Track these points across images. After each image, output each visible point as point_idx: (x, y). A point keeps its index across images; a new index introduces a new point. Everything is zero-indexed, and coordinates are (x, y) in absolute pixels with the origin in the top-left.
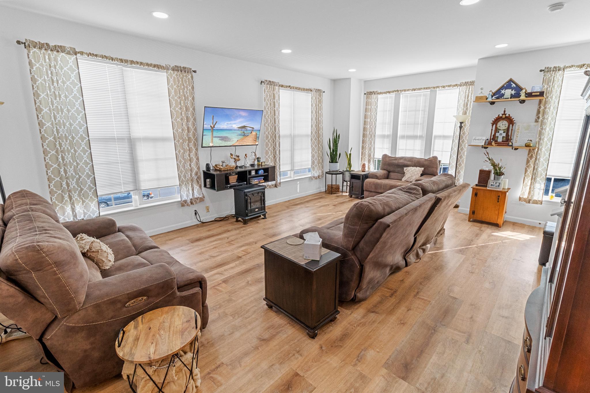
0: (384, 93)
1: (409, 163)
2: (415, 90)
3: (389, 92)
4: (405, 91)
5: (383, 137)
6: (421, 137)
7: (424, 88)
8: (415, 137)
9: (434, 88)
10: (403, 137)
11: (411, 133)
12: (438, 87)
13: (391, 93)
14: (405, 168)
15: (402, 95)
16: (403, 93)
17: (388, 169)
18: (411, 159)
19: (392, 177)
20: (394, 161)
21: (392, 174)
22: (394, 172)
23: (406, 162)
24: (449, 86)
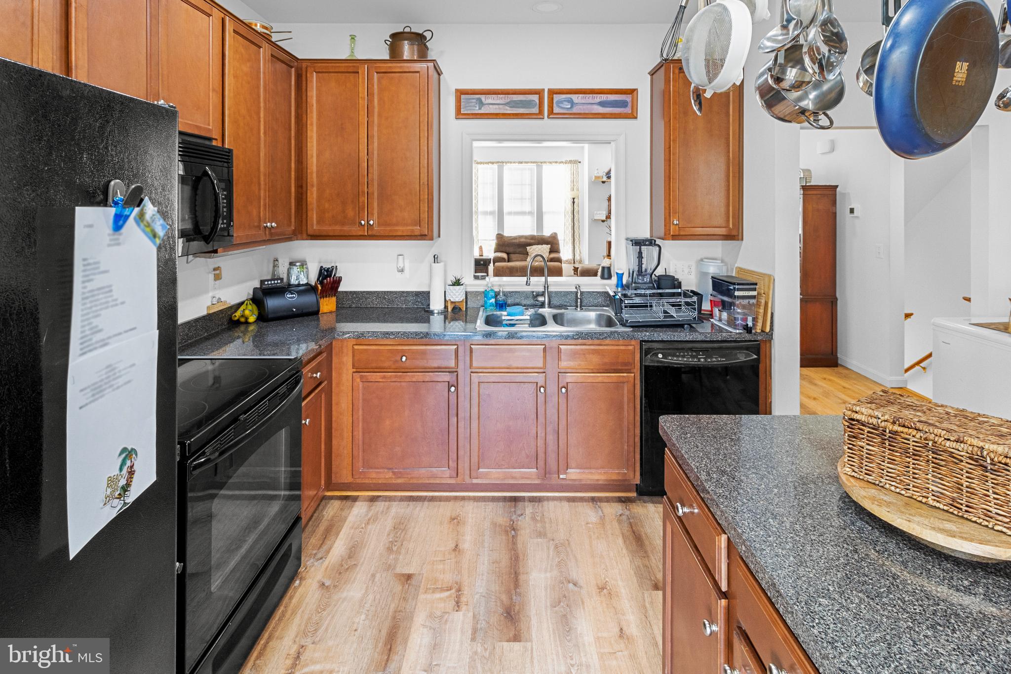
0: (486, 163)
1: (532, 241)
2: (521, 163)
3: (493, 163)
4: (511, 163)
5: (485, 213)
6: (530, 213)
7: (532, 162)
8: (523, 213)
9: (542, 163)
10: (510, 213)
11: (519, 209)
12: (545, 162)
13: (495, 164)
14: (528, 248)
15: (506, 167)
16: (508, 164)
17: (507, 251)
18: (533, 237)
19: (514, 259)
20: (515, 241)
21: (512, 256)
22: (514, 253)
23: (528, 241)
24: (556, 162)
